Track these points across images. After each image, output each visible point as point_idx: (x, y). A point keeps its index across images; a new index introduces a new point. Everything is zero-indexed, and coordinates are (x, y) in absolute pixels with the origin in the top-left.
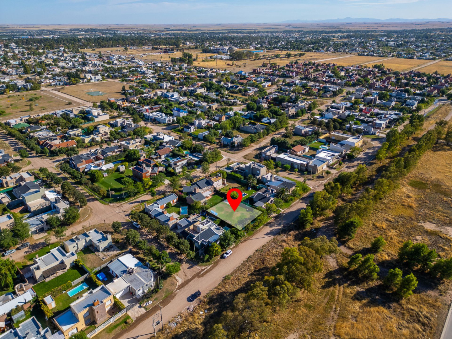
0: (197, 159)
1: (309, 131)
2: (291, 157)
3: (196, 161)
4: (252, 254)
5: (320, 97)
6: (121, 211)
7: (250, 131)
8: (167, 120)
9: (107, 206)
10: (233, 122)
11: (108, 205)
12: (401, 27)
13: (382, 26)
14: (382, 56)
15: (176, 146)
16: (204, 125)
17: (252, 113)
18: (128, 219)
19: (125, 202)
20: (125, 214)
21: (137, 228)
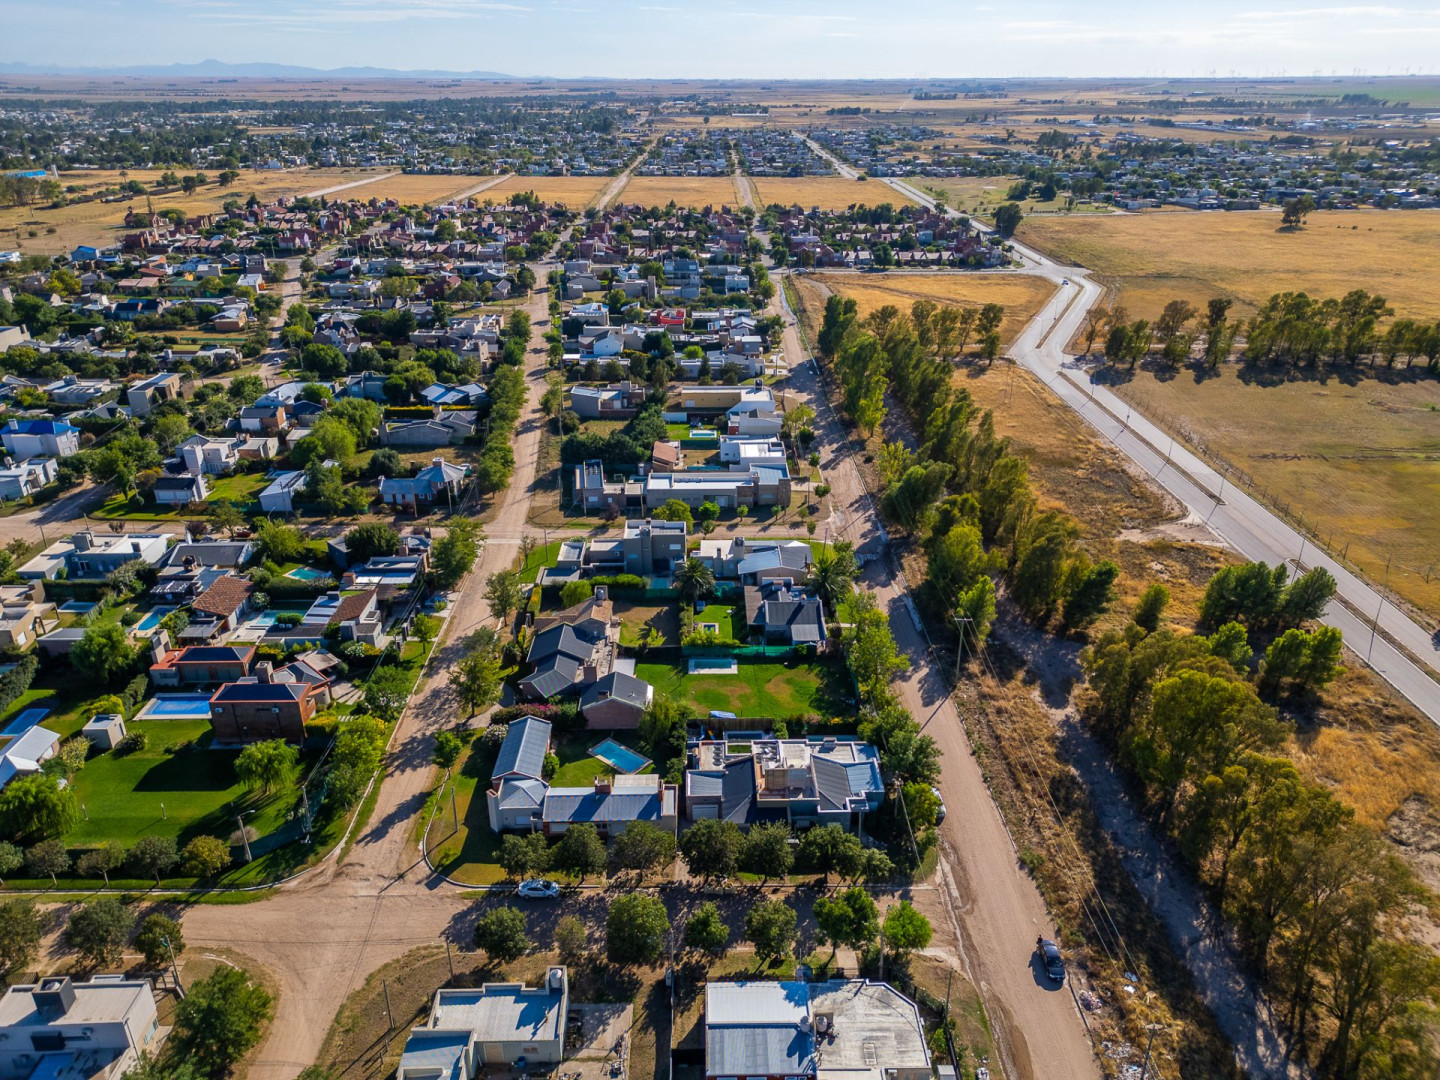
0: (408, 580)
1: (612, 399)
2: (689, 481)
3: (410, 587)
4: (980, 771)
5: (488, 300)
6: (384, 883)
7: (429, 440)
8: (23, 480)
9: (276, 899)
10: (352, 420)
11: (278, 892)
12: (402, 93)
13: (345, 89)
14: (476, 174)
15: (241, 560)
16: (232, 461)
17: (366, 379)
18: (459, 890)
19: (342, 844)
20: (419, 883)
21: (550, 898)
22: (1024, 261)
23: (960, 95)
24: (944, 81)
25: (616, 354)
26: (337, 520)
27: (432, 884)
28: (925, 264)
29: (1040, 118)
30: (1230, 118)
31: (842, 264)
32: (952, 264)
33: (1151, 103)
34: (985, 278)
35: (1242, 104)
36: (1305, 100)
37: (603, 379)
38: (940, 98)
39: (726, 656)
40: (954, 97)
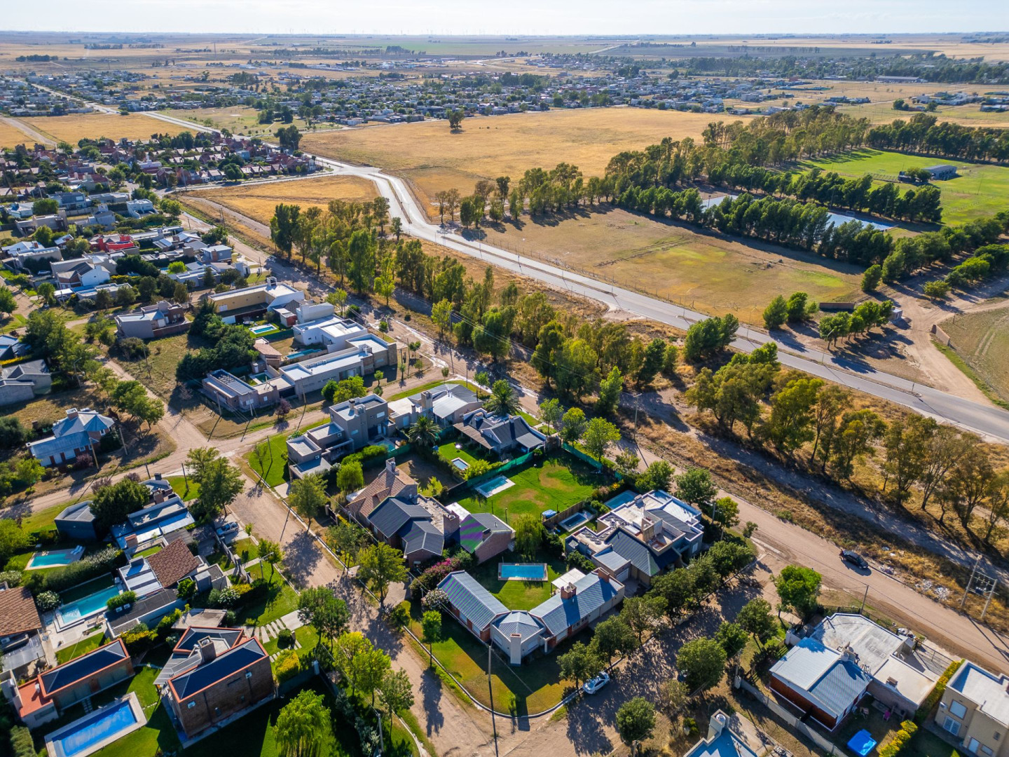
1: (156, 319)
18: (547, 718)
19: (420, 745)
20: (513, 732)
21: (608, 684)
22: (332, 167)
23: (124, 46)
24: (98, 34)
25: (106, 282)
26: (11, 499)
27: (525, 727)
28: (265, 175)
29: (209, 62)
30: (340, 62)
31: (199, 181)
32: (285, 173)
33: (276, 52)
34: (318, 180)
35: (333, 52)
36: (369, 49)
37: (115, 304)
38: (107, 48)
39: (495, 476)
40: (121, 47)
